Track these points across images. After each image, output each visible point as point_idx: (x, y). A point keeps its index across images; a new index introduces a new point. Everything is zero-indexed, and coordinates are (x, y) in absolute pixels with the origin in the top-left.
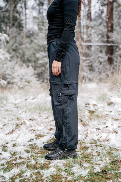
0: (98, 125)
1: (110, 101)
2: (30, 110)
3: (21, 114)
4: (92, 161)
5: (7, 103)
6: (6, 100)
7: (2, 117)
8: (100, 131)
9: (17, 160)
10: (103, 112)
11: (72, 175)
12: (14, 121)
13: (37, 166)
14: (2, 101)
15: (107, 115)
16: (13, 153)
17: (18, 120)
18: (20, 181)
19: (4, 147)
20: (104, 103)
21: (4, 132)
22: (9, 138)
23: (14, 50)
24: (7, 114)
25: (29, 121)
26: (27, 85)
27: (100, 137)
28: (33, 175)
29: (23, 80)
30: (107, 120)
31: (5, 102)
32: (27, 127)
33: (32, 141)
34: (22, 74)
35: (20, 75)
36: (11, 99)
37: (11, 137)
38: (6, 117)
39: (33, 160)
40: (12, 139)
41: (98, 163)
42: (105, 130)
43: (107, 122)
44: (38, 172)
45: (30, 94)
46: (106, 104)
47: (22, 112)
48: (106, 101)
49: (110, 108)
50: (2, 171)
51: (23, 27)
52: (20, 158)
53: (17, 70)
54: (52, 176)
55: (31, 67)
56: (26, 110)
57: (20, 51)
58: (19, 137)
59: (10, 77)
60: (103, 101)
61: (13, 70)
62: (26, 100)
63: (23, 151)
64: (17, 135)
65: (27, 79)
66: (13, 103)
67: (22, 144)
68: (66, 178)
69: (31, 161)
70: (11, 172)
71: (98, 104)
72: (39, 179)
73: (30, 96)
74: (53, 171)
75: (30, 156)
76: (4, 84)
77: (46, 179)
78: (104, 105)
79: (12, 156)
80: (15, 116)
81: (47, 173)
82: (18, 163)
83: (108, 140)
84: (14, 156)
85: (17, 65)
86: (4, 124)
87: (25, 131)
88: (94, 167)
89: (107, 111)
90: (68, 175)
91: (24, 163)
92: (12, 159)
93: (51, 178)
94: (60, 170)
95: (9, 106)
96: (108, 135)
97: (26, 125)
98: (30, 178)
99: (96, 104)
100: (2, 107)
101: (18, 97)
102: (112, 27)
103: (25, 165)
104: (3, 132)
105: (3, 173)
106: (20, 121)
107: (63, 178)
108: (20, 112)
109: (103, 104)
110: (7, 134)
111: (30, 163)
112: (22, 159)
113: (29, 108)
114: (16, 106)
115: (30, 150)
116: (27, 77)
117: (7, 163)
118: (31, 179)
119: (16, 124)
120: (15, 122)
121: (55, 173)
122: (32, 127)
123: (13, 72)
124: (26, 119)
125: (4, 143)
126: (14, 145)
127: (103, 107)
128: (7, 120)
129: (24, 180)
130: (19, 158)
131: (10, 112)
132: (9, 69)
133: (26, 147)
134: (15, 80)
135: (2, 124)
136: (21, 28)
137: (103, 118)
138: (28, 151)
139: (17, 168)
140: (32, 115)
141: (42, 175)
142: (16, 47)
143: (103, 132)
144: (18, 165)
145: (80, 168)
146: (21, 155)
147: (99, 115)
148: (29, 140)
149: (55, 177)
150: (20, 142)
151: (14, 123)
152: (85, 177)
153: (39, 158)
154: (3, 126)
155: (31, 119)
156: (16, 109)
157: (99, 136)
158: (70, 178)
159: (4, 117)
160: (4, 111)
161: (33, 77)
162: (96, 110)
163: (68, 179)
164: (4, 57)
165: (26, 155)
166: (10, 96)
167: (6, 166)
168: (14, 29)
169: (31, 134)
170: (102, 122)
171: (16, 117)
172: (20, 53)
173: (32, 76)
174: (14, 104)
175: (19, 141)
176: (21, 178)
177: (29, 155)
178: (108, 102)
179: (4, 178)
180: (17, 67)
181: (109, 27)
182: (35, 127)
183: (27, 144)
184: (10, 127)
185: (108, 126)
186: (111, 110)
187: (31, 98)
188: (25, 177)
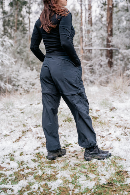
0: (102, 131)
1: (112, 106)
2: (35, 116)
3: (26, 120)
4: (98, 172)
5: (13, 108)
6: (12, 105)
7: (9, 123)
8: (104, 139)
9: (25, 170)
10: (106, 118)
11: (79, 188)
12: (20, 127)
13: (44, 177)
14: (8, 106)
15: (110, 121)
16: (20, 163)
17: (24, 127)
18: (28, 194)
19: (12, 155)
20: (107, 109)
21: (11, 139)
22: (16, 146)
23: (18, 53)
24: (13, 120)
25: (34, 128)
26: (31, 88)
27: (104, 145)
28: (41, 188)
29: (28, 83)
30: (110, 127)
31: (11, 107)
32: (33, 135)
33: (38, 149)
34: (26, 77)
35: (24, 78)
36: (17, 104)
37: (18, 144)
38: (13, 123)
39: (40, 171)
40: (19, 148)
41: (103, 174)
42: (108, 138)
43: (110, 129)
44: (46, 184)
45: (35, 99)
46: (109, 109)
47: (28, 118)
48: (108, 107)
49: (111, 114)
50: (10, 182)
51: (27, 31)
52: (28, 168)
53: (22, 73)
54: (59, 189)
55: (35, 70)
56: (31, 116)
57: (25, 54)
58: (26, 145)
59: (15, 80)
60: (106, 106)
61: (17, 73)
62: (31, 105)
63: (30, 161)
64: (24, 143)
65: (32, 82)
66: (18, 109)
67: (29, 153)
68: (73, 191)
69: (38, 172)
70: (20, 185)
71: (101, 109)
72: (47, 192)
73: (35, 100)
74: (60, 183)
75: (37, 166)
76: (9, 88)
77: (53, 192)
78: (106, 110)
79: (20, 166)
80: (21, 122)
81: (54, 185)
82: (26, 173)
83: (112, 148)
84: (21, 166)
85: (22, 68)
86: (11, 131)
87: (31, 139)
88: (100, 178)
89: (109, 117)
90: (75, 188)
91: (31, 174)
92: (19, 169)
93: (58, 191)
94: (66, 182)
95: (15, 111)
96: (111, 142)
97: (32, 133)
98: (37, 191)
99: (99, 109)
100: (9, 112)
101: (23, 102)
102: (111, 31)
103: (33, 176)
104: (10, 140)
105: (12, 185)
106: (26, 128)
107: (70, 190)
108: (26, 118)
109: (105, 110)
110: (14, 142)
111: (37, 174)
112: (30, 169)
113: (34, 114)
114: (22, 112)
115: (37, 159)
116: (31, 80)
117: (15, 173)
118: (39, 192)
119: (23, 130)
120: (22, 128)
121: (62, 186)
122: (38, 134)
123: (18, 75)
124: (32, 126)
125: (12, 152)
126: (21, 154)
127: (106, 113)
128: (14, 126)
129: (32, 193)
130: (27, 168)
131: (16, 118)
132: (14, 73)
133: (33, 156)
134: (20, 83)
135: (9, 130)
136: (25, 32)
137: (107, 125)
138: (34, 161)
139: (25, 180)
140: (38, 121)
141: (50, 187)
142: (21, 49)
143: (107, 140)
144: (25, 176)
145: (86, 179)
146: (28, 165)
147: (102, 122)
148: (35, 148)
149: (62, 190)
150: (27, 151)
151: (21, 130)
152: (92, 189)
153: (46, 168)
154: (10, 133)
155: (36, 126)
156: (22, 115)
157: (103, 144)
158: (77, 191)
159: (11, 123)
160: (10, 117)
161: (37, 79)
162: (99, 115)
163: (75, 192)
164: (9, 62)
165: (33, 165)
166: (15, 101)
167: (14, 177)
168: (19, 32)
169: (38, 142)
170: (106, 129)
171: (22, 124)
172: (24, 56)
174: (20, 110)
175: (26, 149)
176: (29, 191)
177: (36, 164)
178: (110, 108)
179: (13, 191)
180: (22, 70)
181: (109, 31)
182: (40, 134)
183: (34, 153)
184: (17, 134)
185: (111, 134)
186: (114, 116)
187: (36, 103)
188: (33, 190)
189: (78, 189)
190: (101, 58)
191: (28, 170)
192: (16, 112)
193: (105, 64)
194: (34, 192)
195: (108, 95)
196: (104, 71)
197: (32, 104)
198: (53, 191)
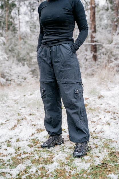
0: (92, 117)
1: (100, 94)
2: (29, 105)
3: (21, 110)
4: (91, 154)
5: (7, 99)
6: (7, 96)
7: (4, 113)
8: (95, 123)
9: (22, 155)
10: (95, 105)
11: (75, 169)
12: (15, 116)
13: (41, 161)
14: (3, 98)
15: (99, 108)
16: (17, 149)
17: (19, 116)
18: (26, 177)
19: (8, 142)
20: (95, 97)
21: (8, 127)
22: (12, 133)
23: (10, 51)
24: (8, 110)
25: (29, 116)
26: (23, 82)
27: (96, 129)
28: (38, 171)
29: (20, 77)
30: (99, 113)
31: (5, 99)
32: (28, 122)
33: (33, 135)
34: (19, 72)
35: (17, 73)
36: (11, 96)
37: (14, 132)
38: (8, 113)
39: (36, 155)
40: (14, 134)
41: (97, 156)
42: (99, 123)
43: (100, 115)
44: (43, 167)
45: (27, 91)
46: (97, 97)
47: (22, 108)
48: (96, 95)
49: (99, 101)
50: (8, 167)
51: (17, 30)
52: (25, 153)
53: (14, 68)
54: (56, 171)
55: (26, 66)
56: (25, 106)
57: (16, 51)
58: (22, 132)
59: (8, 75)
60: (94, 94)
61: (10, 68)
62: (24, 96)
63: (26, 146)
64: (19, 130)
65: (24, 76)
66: (13, 100)
67: (25, 139)
68: (70, 172)
69: (35, 156)
70: (18, 169)
71: (90, 97)
72: (44, 174)
73: (28, 92)
74: (56, 166)
75: (33, 151)
76: (3, 82)
78: (95, 98)
79: (17, 152)
80: (16, 111)
81: (51, 168)
82: (23, 158)
83: (103, 132)
84: (18, 152)
85: (14, 64)
86: (7, 119)
87: (26, 126)
88: (94, 159)
89: (98, 104)
90: (71, 169)
91: (28, 158)
92: (16, 154)
93: (55, 173)
94: (62, 164)
95: (9, 102)
96: (102, 127)
97: (27, 121)
98: (35, 174)
99: (88, 98)
100: (3, 103)
101: (17, 94)
103: (30, 160)
104: (6, 128)
105: (10, 170)
106: (21, 116)
107: (67, 172)
108: (20, 108)
109: (93, 98)
110: (10, 130)
111: (34, 158)
112: (26, 154)
113: (28, 103)
114: (16, 102)
115: (32, 144)
116: (23, 75)
117: (13, 158)
118: (37, 175)
119: (18, 119)
120: (17, 117)
121: (59, 168)
122: (32, 121)
123: (11, 71)
124: (26, 115)
125: (8, 139)
126: (18, 141)
127: (94, 100)
128: (9, 115)
129: (30, 176)
130: (23, 153)
131: (11, 108)
132: (7, 68)
133: (29, 142)
134: (13, 78)
135: (4, 119)
137: (96, 111)
138: (31, 146)
139: (23, 164)
140: (32, 110)
141: (47, 170)
142: (12, 48)
143: (97, 125)
144: (22, 161)
145: (81, 161)
146: (25, 150)
147: (92, 108)
148: (31, 134)
149: (59, 171)
150: (23, 137)
151: (16, 118)
152: (88, 170)
153: (41, 153)
154: (6, 121)
155: (30, 114)
156: (16, 105)
157: (94, 128)
159: (6, 113)
160: (5, 107)
161: (29, 74)
162: (88, 103)
163: (72, 174)
164: (2, 58)
165: (30, 150)
166: (9, 93)
167: (11, 162)
168: (10, 32)
169: (33, 129)
170: (96, 114)
171: (17, 113)
172: (15, 53)
173: (27, 73)
174: (14, 101)
175: (22, 136)
176: (27, 175)
177: (32, 149)
179: (11, 175)
180: (14, 66)
181: (92, 28)
182: (35, 122)
183: (29, 139)
184: (12, 122)
185: (101, 119)
186: (102, 103)
187: (29, 94)
188: (31, 173)
189: (74, 171)
190: (86, 53)
191: (25, 155)
192: (11, 103)
193: (90, 58)
194: (31, 175)
195: (95, 85)
196: (89, 65)
197: (26, 95)
198: (51, 173)
